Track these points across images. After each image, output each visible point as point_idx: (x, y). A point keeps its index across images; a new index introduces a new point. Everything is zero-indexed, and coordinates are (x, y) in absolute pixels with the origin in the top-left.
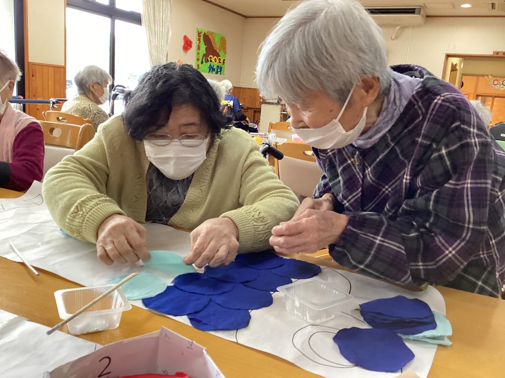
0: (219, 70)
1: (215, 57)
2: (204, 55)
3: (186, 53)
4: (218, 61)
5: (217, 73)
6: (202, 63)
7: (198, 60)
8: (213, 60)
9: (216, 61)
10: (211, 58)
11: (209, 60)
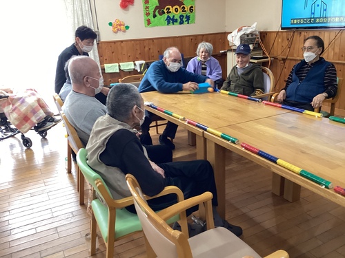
0: (184, 20)
1: (177, 7)
2: (157, 8)
3: (128, 10)
4: (180, 10)
5: (181, 23)
6: (155, 16)
7: (148, 14)
8: (172, 10)
9: (177, 12)
10: (169, 9)
11: (166, 12)
